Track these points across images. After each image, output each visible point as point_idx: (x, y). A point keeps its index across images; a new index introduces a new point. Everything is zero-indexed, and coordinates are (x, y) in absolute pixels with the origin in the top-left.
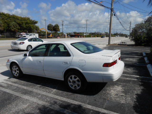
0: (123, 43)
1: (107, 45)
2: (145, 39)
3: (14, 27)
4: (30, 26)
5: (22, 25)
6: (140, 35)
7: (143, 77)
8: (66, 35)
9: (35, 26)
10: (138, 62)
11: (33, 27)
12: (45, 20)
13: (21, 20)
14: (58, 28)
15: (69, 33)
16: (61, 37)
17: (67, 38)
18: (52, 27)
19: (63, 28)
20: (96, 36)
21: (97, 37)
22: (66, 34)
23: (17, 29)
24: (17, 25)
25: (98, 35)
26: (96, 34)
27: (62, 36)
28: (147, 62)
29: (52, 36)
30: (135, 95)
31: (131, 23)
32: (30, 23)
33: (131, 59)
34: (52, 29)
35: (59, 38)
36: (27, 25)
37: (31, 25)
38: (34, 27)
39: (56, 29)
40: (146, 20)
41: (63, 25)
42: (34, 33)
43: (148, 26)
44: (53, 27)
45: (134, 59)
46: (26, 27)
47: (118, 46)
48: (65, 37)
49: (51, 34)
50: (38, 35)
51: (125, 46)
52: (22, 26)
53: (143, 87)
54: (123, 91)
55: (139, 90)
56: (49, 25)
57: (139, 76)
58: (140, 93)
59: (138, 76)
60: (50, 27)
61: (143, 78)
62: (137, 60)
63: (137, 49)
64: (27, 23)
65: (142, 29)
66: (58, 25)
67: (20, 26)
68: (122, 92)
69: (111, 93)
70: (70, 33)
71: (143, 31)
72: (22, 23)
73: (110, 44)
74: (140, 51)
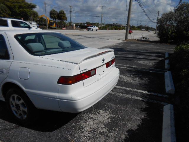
0: (145, 39)
1: (123, 41)
2: (173, 34)
3: (4, 12)
4: (25, 11)
5: (13, 9)
6: (168, 28)
7: (152, 93)
8: (74, 26)
9: (33, 12)
10: (154, 68)
11: (29, 13)
12: (45, 3)
13: (12, 2)
14: (64, 16)
15: (80, 23)
16: (68, 28)
17: (76, 29)
18: (55, 14)
19: (71, 15)
20: (114, 28)
21: (116, 29)
22: (74, 24)
23: (7, 14)
24: (7, 9)
25: (117, 27)
26: (114, 26)
27: (70, 26)
28: (166, 67)
29: (56, 26)
30: (126, 133)
31: (159, 13)
32: (25, 7)
33: (147, 62)
34: (56, 17)
35: (65, 29)
36: (21, 9)
37: (27, 10)
38: (31, 13)
39: (61, 16)
40: (177, 8)
41: (71, 12)
42: (31, 22)
43: (178, 17)
44: (57, 14)
45: (151, 62)
46: (20, 13)
47: (138, 42)
48: (73, 29)
49: (54, 24)
50: (36, 24)
51: (146, 43)
52: (14, 11)
53: (146, 115)
54: (108, 122)
55: (138, 120)
56: (51, 11)
57: (148, 91)
58: (136, 128)
59: (146, 92)
60: (54, 14)
61: (152, 95)
62: (154, 64)
63: (160, 48)
64: (20, 7)
65: (170, 21)
66: (63, 12)
67: (10, 11)
68: (105, 126)
69: (85, 127)
70: (82, 23)
71: (171, 24)
72: (14, 7)
73: (127, 39)
74: (164, 50)
